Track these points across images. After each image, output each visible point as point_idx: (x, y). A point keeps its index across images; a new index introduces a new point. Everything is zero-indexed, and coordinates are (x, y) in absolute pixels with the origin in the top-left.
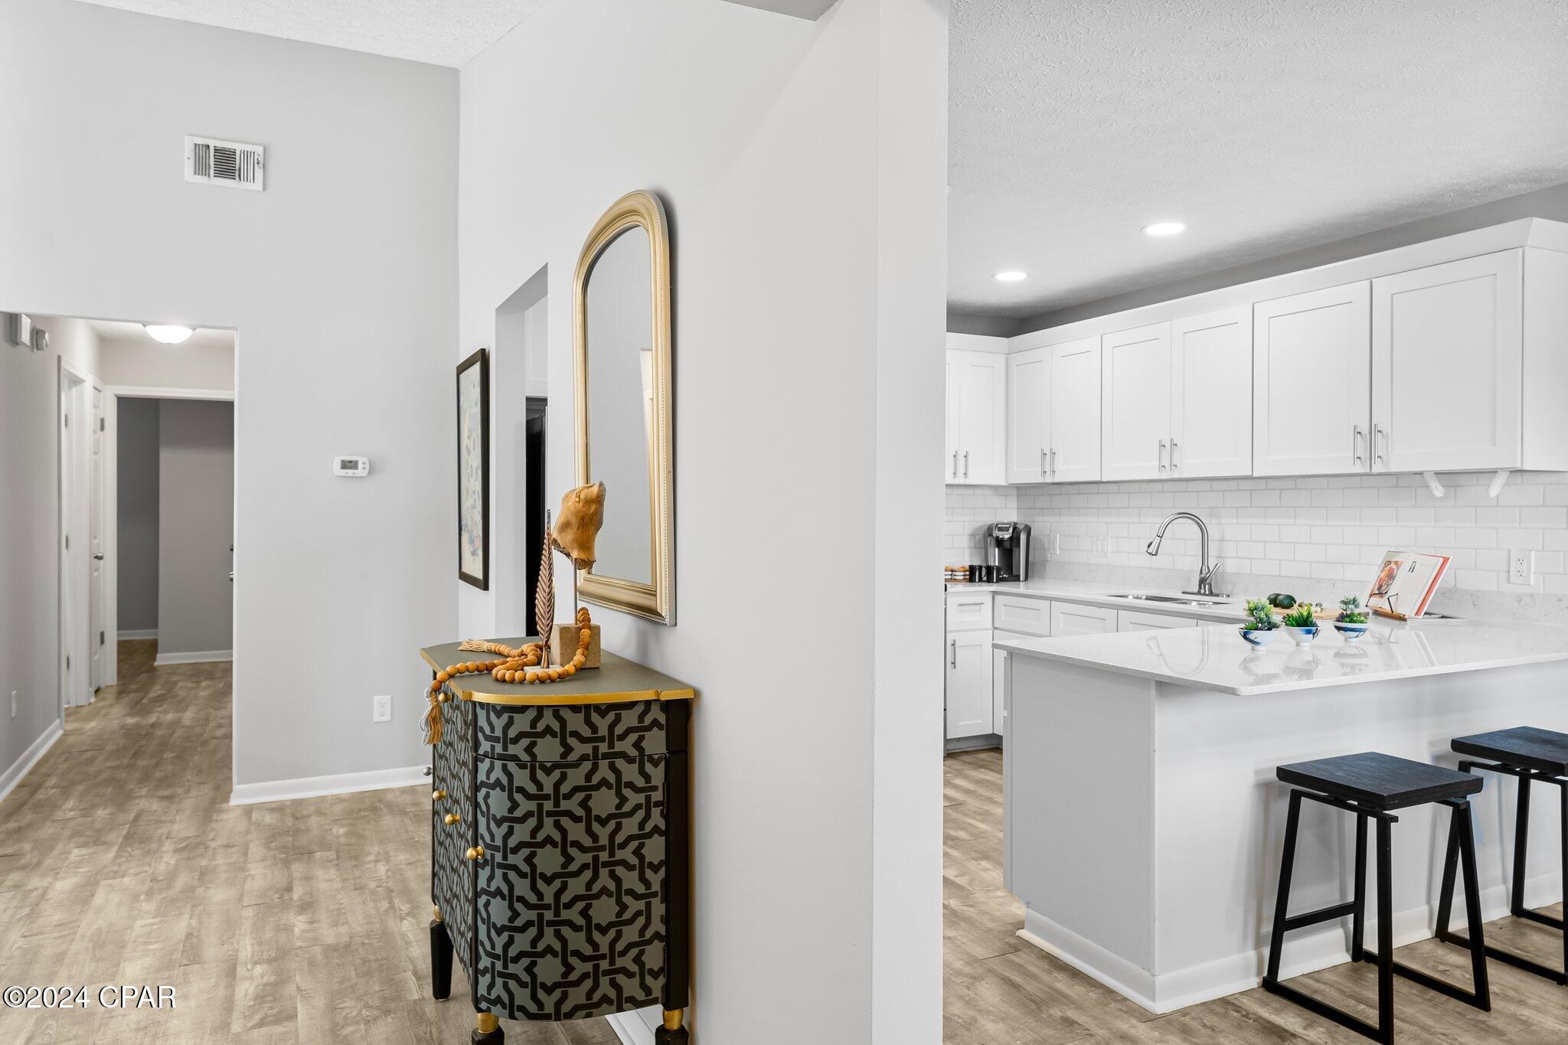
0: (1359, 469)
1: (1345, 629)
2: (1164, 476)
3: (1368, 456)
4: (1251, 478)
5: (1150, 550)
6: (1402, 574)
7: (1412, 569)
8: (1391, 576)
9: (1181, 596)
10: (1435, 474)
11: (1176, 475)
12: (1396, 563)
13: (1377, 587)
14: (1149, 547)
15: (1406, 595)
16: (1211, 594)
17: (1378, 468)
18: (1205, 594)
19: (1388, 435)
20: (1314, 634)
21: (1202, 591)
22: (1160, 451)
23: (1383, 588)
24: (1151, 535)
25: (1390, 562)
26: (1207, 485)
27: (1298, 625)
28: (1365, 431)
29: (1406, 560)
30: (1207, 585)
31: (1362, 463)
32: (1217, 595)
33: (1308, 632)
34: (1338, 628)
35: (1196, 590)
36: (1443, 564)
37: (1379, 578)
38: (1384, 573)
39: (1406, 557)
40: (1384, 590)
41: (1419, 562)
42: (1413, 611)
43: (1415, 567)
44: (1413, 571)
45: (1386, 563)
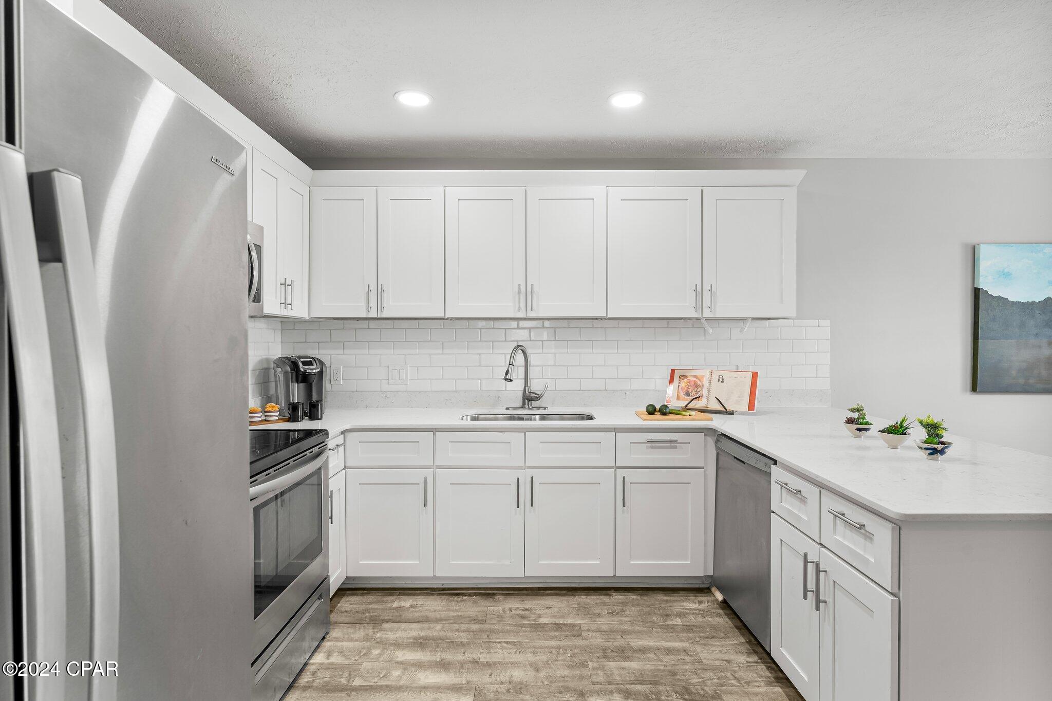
3: (700, 306)
4: (606, 319)
6: (711, 385)
8: (696, 386)
13: (682, 393)
21: (527, 406)
28: (698, 289)
32: (538, 408)
36: (755, 375)
37: (680, 387)
38: (684, 384)
39: (705, 373)
40: (693, 394)
41: (726, 375)
42: (744, 407)
43: (723, 380)
44: (722, 382)
45: (680, 377)
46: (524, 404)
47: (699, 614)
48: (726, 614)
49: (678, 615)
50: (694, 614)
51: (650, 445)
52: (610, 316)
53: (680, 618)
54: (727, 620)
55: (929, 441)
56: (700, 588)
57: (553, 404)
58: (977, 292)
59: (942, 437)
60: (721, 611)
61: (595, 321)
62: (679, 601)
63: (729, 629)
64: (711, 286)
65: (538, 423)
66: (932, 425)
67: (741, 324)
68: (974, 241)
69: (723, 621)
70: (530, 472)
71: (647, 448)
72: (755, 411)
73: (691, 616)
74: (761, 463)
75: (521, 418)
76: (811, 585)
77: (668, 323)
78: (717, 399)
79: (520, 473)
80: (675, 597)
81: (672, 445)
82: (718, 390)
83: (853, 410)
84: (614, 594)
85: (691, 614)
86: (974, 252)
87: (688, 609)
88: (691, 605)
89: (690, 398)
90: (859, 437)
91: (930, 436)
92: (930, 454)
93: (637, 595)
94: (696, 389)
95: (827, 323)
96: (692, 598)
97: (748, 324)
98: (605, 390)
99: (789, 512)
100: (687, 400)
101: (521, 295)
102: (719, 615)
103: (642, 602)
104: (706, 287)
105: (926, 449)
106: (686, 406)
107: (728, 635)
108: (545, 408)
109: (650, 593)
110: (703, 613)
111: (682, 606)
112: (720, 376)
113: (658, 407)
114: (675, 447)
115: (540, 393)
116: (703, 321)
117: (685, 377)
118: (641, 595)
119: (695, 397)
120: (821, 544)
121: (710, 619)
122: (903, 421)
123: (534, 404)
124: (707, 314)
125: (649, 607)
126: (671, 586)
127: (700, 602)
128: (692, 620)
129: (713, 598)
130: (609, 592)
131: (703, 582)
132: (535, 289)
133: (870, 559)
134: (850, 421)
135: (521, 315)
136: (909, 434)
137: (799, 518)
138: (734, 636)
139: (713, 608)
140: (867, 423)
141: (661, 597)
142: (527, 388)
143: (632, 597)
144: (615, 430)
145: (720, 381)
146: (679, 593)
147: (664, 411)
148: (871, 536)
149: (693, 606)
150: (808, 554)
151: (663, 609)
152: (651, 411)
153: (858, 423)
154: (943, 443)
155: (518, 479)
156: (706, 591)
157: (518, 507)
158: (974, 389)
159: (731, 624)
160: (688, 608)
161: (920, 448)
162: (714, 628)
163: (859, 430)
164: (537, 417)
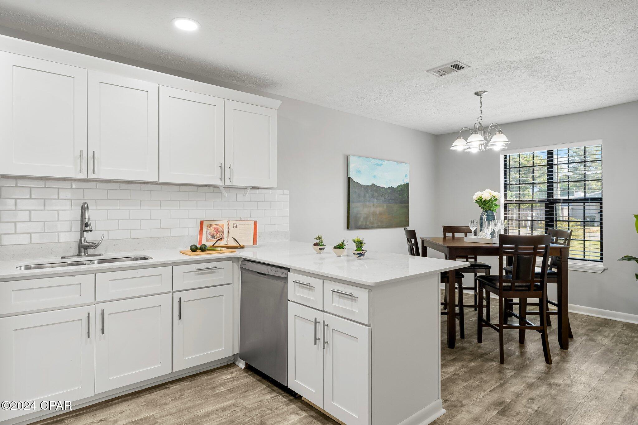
3: (224, 177)
6: (229, 230)
8: (218, 231)
13: (209, 236)
15: (239, 237)
31: (221, 181)
36: (256, 223)
37: (208, 233)
38: (211, 230)
39: (224, 222)
40: (218, 237)
41: (238, 223)
42: (251, 243)
43: (236, 226)
44: (236, 228)
45: (207, 226)
46: (80, 252)
47: (234, 380)
48: (250, 375)
49: (221, 385)
50: (230, 381)
51: (197, 272)
52: (161, 181)
53: (223, 386)
54: (252, 378)
55: (358, 250)
56: (229, 364)
57: (106, 251)
58: (349, 179)
59: (362, 248)
60: (246, 374)
61: (143, 185)
62: (218, 376)
63: (254, 383)
64: (230, 165)
65: (97, 266)
66: (359, 242)
67: (243, 191)
68: (347, 153)
69: (249, 379)
70: (99, 307)
71: (195, 275)
72: (257, 245)
73: (229, 383)
74: (279, 273)
75: (78, 264)
76: (320, 335)
77: (197, 189)
78: (234, 239)
79: (91, 309)
80: (215, 375)
81: (212, 271)
82: (234, 233)
83: (317, 239)
84: (171, 386)
85: (228, 382)
86: (347, 158)
87: (225, 380)
88: (226, 376)
89: (215, 240)
90: (320, 253)
91: (358, 247)
92: (359, 257)
93: (188, 382)
94: (219, 233)
95: (287, 192)
96: (226, 372)
97: (249, 191)
98: (151, 237)
99: (301, 297)
100: (213, 241)
101: (83, 160)
102: (246, 377)
103: (193, 385)
104: (227, 166)
105: (357, 254)
106: (213, 245)
107: (255, 386)
108: (100, 255)
109: (197, 377)
110: (235, 379)
111: (221, 379)
112: (234, 224)
113: (199, 246)
114: (214, 272)
115: (97, 242)
116: (221, 188)
117: (211, 225)
118: (191, 381)
119: (219, 238)
120: (324, 311)
121: (241, 381)
122: (343, 241)
123: (90, 251)
124: (228, 183)
125: (200, 386)
126: (209, 369)
127: (232, 373)
128: (230, 385)
129: (238, 368)
130: (167, 386)
131: (230, 360)
132: (96, 156)
133: (355, 311)
134: (316, 245)
135: (83, 176)
136: (345, 248)
137: (308, 300)
138: (259, 386)
139: (241, 374)
140: (323, 245)
141: (205, 378)
142: (83, 239)
143: (185, 384)
144: (172, 264)
145: (235, 227)
146: (216, 372)
147: (203, 249)
148: (356, 298)
149: (228, 377)
150: (317, 319)
151: (210, 384)
152: (194, 249)
153: (319, 245)
154: (363, 250)
155: (89, 314)
156: (232, 365)
157: (89, 337)
158: (348, 228)
159: (254, 379)
160: (226, 378)
161: (354, 254)
162: (246, 385)
163: (320, 249)
164: (96, 262)
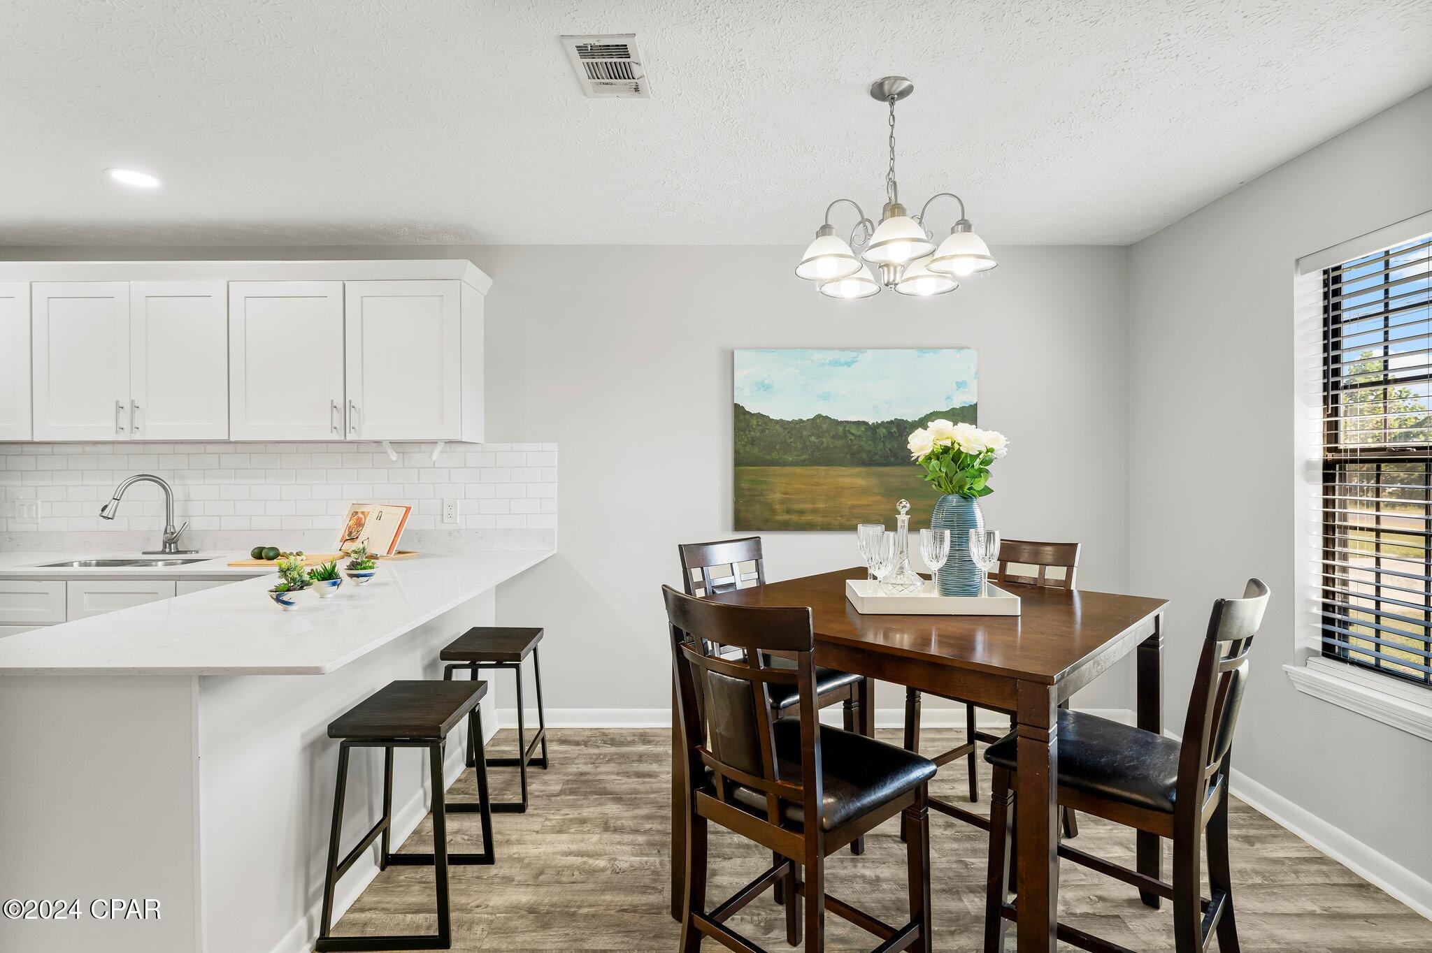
0: (335, 436)
1: (358, 576)
2: (122, 437)
3: (343, 426)
4: (228, 442)
5: (105, 514)
6: (370, 523)
7: (379, 518)
8: (360, 524)
9: (140, 556)
10: (390, 443)
11: (138, 436)
12: (363, 513)
13: (347, 533)
14: (103, 510)
15: (376, 538)
16: (178, 552)
17: (350, 437)
18: (170, 553)
19: (360, 410)
20: (338, 585)
21: (167, 550)
22: (117, 413)
23: (353, 534)
24: (106, 498)
25: (357, 513)
26: (169, 448)
27: (324, 579)
28: (341, 406)
29: (373, 511)
30: (172, 542)
31: (337, 432)
32: (185, 552)
33: (334, 584)
34: (352, 576)
35: (160, 549)
36: (406, 513)
38: (352, 522)
39: (371, 509)
41: (385, 511)
42: (385, 551)
43: (382, 515)
45: (352, 514)
46: (165, 547)
52: (232, 439)
86: (733, 356)
94: (358, 528)
95: (554, 446)
97: (438, 448)
112: (380, 512)
147: (269, 555)
152: (259, 554)
